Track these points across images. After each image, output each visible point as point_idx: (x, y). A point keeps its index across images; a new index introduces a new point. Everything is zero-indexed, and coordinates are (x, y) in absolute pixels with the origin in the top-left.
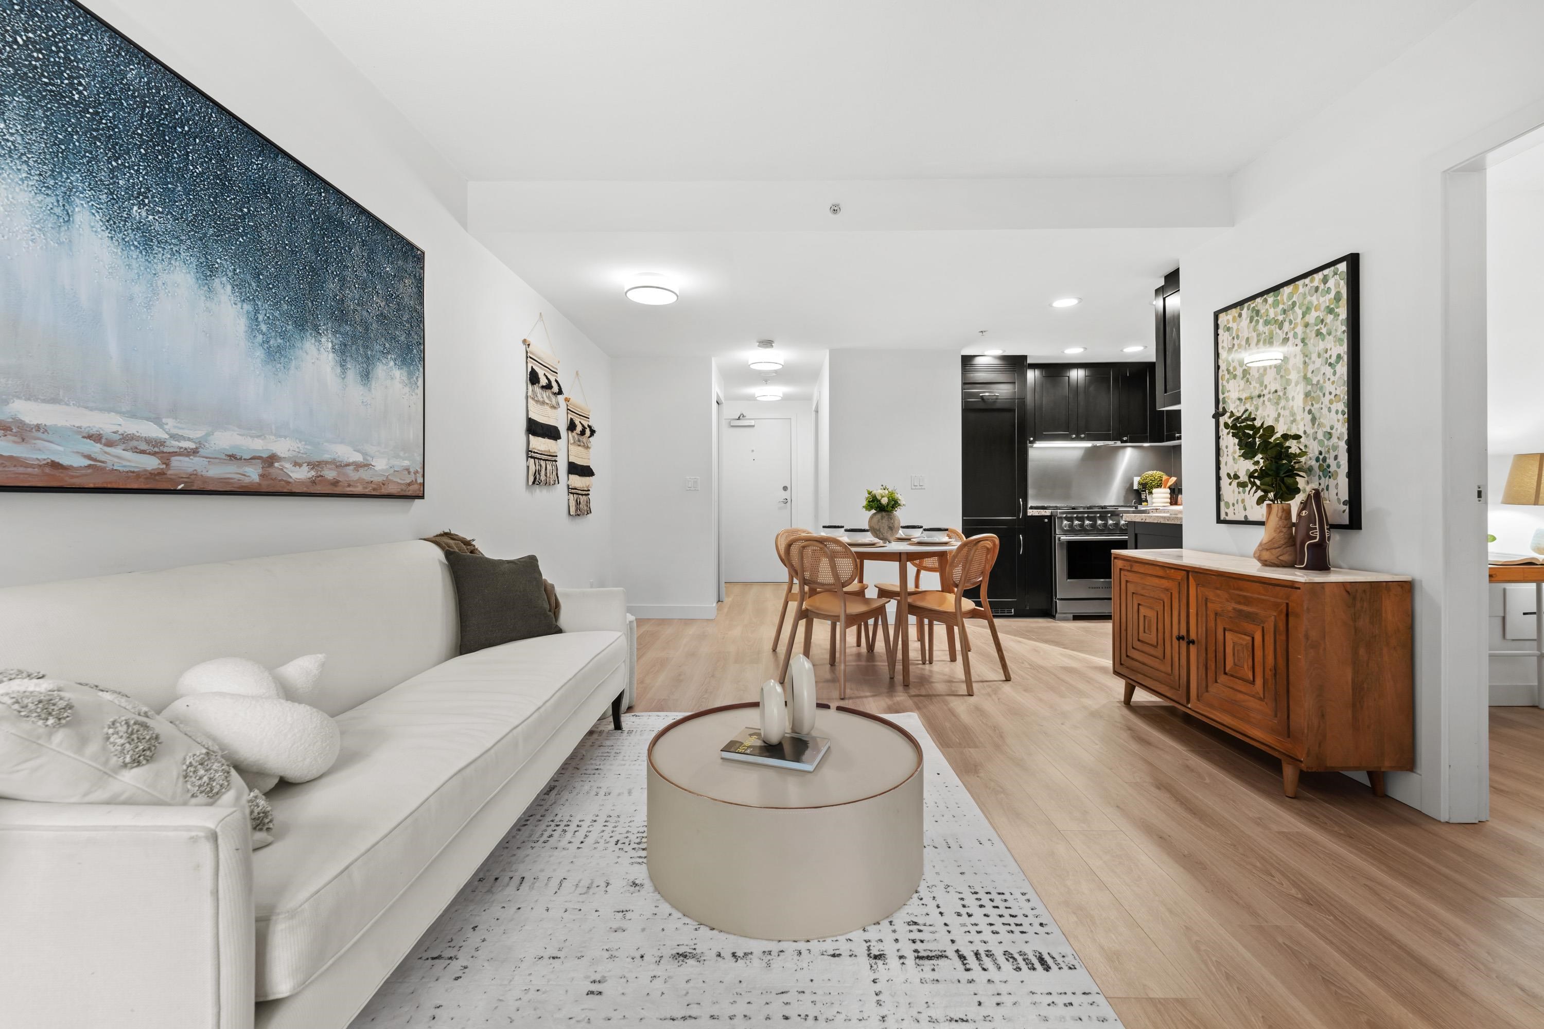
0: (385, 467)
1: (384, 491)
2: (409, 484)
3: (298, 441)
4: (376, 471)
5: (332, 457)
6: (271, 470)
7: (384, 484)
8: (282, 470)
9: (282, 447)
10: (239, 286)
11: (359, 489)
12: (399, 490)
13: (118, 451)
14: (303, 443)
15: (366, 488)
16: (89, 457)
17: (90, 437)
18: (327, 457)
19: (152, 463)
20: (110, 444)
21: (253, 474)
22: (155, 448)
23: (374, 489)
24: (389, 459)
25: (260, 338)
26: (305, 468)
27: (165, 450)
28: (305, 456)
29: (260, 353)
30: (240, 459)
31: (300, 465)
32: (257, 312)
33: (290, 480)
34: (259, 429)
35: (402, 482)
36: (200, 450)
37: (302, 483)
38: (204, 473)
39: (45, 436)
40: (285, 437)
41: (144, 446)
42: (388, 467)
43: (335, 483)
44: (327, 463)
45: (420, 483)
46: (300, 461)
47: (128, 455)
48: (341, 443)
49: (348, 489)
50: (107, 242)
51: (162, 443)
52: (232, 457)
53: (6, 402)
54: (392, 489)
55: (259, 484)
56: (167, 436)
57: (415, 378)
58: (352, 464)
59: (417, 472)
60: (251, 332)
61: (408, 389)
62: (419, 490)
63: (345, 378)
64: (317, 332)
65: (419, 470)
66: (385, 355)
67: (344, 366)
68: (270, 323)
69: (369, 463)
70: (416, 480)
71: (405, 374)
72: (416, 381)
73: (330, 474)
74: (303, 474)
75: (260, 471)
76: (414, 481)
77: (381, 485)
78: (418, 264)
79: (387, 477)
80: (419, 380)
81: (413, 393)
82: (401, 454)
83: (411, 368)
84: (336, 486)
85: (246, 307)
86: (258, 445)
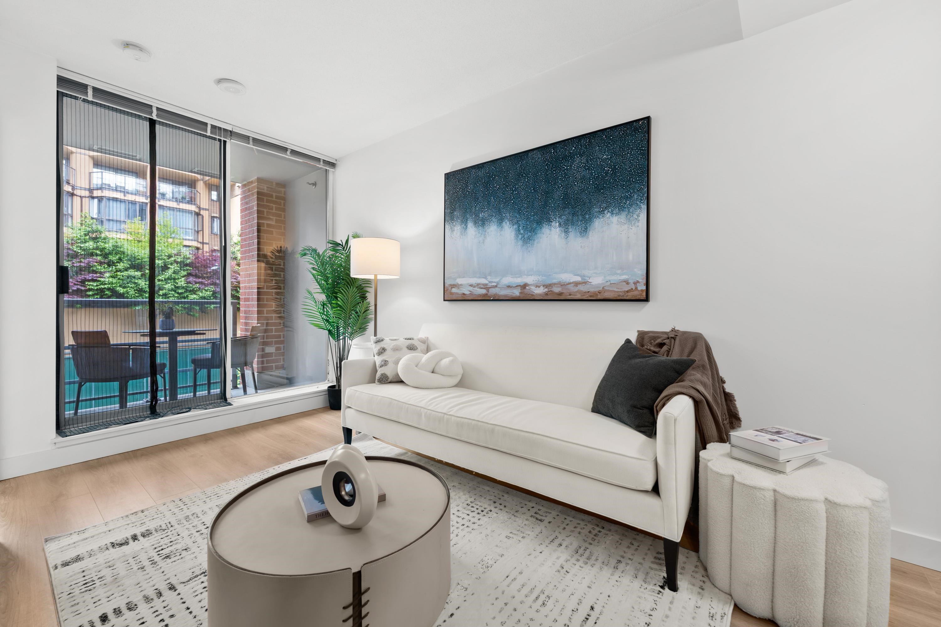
0: (600, 283)
1: (599, 297)
2: (628, 292)
3: (538, 276)
4: (593, 285)
5: (558, 281)
6: (525, 290)
7: (600, 293)
8: (530, 290)
9: (529, 280)
10: (511, 221)
11: (578, 297)
12: (616, 296)
13: (476, 289)
14: (541, 276)
15: (584, 296)
16: (470, 291)
17: (470, 286)
18: (555, 281)
19: (484, 291)
20: (474, 287)
21: (516, 293)
22: (485, 287)
23: (591, 296)
24: (605, 277)
25: (520, 236)
26: (542, 288)
27: (488, 287)
28: (541, 282)
29: (520, 243)
30: (512, 287)
31: (539, 287)
32: (519, 227)
33: (534, 294)
34: (520, 273)
35: (619, 290)
36: (498, 285)
37: (540, 295)
38: (499, 294)
39: (462, 287)
40: (532, 275)
41: (482, 286)
42: (604, 281)
43: (560, 294)
44: (555, 284)
45: (642, 291)
46: (539, 285)
47: (478, 289)
48: (565, 272)
49: (570, 297)
51: (487, 285)
52: (509, 287)
53: (456, 280)
54: (607, 295)
55: (519, 296)
56: (488, 282)
57: (635, 216)
58: (573, 283)
59: (638, 282)
60: (517, 236)
61: (626, 226)
62: (641, 295)
63: (567, 237)
64: (549, 221)
65: (640, 280)
66: (602, 212)
67: (567, 231)
68: (525, 228)
69: (586, 281)
70: (636, 288)
71: (623, 217)
72: (637, 217)
73: (557, 290)
74: (540, 291)
75: (520, 291)
76: (634, 289)
77: (597, 293)
78: (639, 132)
79: (603, 288)
80: (640, 215)
81: (633, 227)
82: (619, 272)
83: (631, 210)
84: (561, 295)
85: (515, 227)
86: (520, 281)
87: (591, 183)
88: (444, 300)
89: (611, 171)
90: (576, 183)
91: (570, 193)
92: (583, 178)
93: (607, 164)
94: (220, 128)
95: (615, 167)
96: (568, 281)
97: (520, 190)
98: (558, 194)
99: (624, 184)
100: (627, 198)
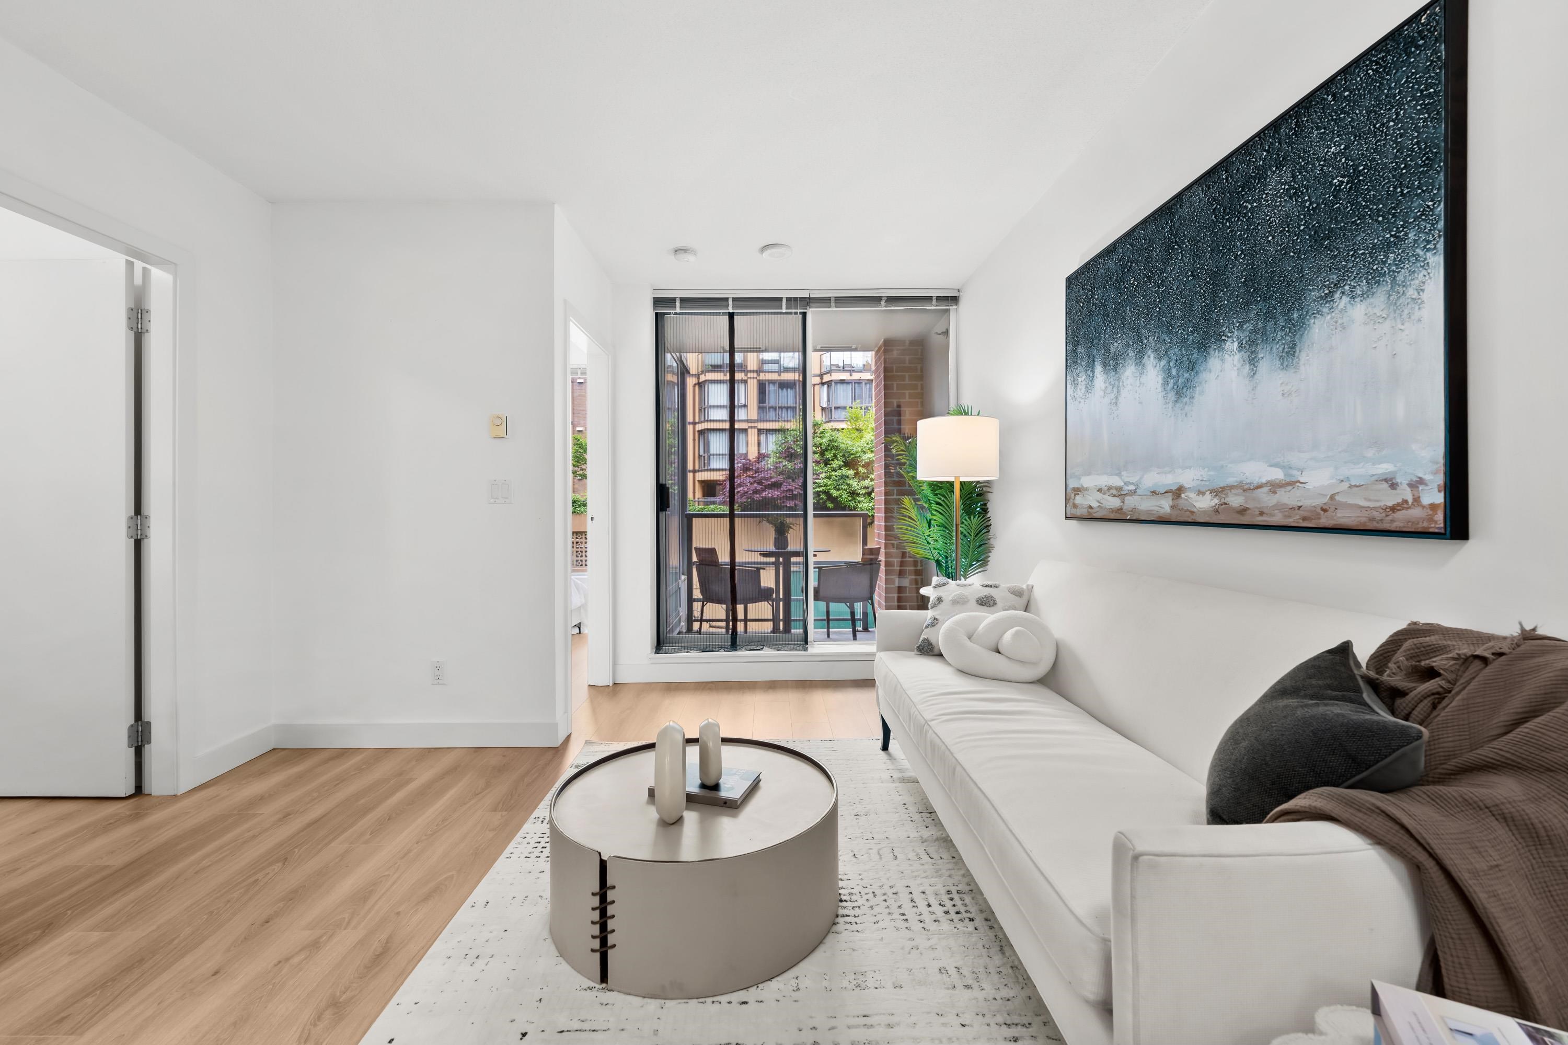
0: (1326, 483)
1: (1324, 522)
2: (1393, 509)
3: (1201, 469)
4: (1309, 489)
5: (1238, 480)
6: (1180, 502)
7: (1325, 510)
8: (1187, 500)
9: (1188, 478)
10: (1156, 351)
11: (1278, 519)
12: (1363, 520)
13: (1106, 497)
14: (1206, 469)
15: (1290, 517)
16: (1098, 502)
17: (1099, 491)
18: (1231, 481)
19: (1115, 503)
20: (1104, 493)
21: (1164, 506)
22: (1119, 493)
23: (1304, 519)
24: (1336, 468)
25: (1171, 383)
26: (1208, 496)
27: (1123, 493)
28: (1207, 483)
29: (1171, 397)
30: (1158, 494)
31: (1203, 494)
32: (1169, 362)
33: (1194, 510)
34: (1172, 464)
35: (1371, 504)
36: (1137, 490)
37: (1205, 512)
38: (1139, 508)
39: (1089, 492)
40: (1190, 467)
41: (1115, 492)
42: (1334, 481)
43: (1243, 511)
44: (1231, 487)
45: (1433, 507)
46: (1202, 489)
47: (1110, 498)
48: (1250, 460)
49: (1261, 518)
50: (1104, 377)
51: (1121, 489)
52: (1154, 493)
53: (1081, 478)
54: (1343, 517)
55: (1170, 514)
56: (1123, 484)
57: (1411, 292)
58: (1266, 484)
59: (1421, 481)
60: (1165, 383)
61: (1388, 324)
62: (1431, 519)
63: (1254, 374)
64: (1220, 339)
65: (1427, 477)
66: (1328, 298)
67: (1253, 359)
68: (1178, 363)
69: (1294, 479)
70: (1417, 500)
71: (1379, 298)
72: (1415, 295)
73: (1235, 500)
74: (1204, 504)
75: (1171, 503)
76: (1410, 501)
77: (1319, 510)
78: (1418, 47)
79: (1332, 497)
80: (1426, 287)
81: (1407, 324)
82: (1370, 453)
83: (1400, 278)
84: (1243, 515)
85: (1163, 362)
86: (1169, 480)
87: (1302, 228)
88: (1066, 518)
89: (1347, 184)
90: (1270, 238)
91: (1258, 266)
92: (1286, 220)
93: (1339, 168)
94: (796, 299)
95: (1355, 168)
96: (1257, 480)
98: (1236, 274)
99: (1379, 210)
100: (1387, 246)
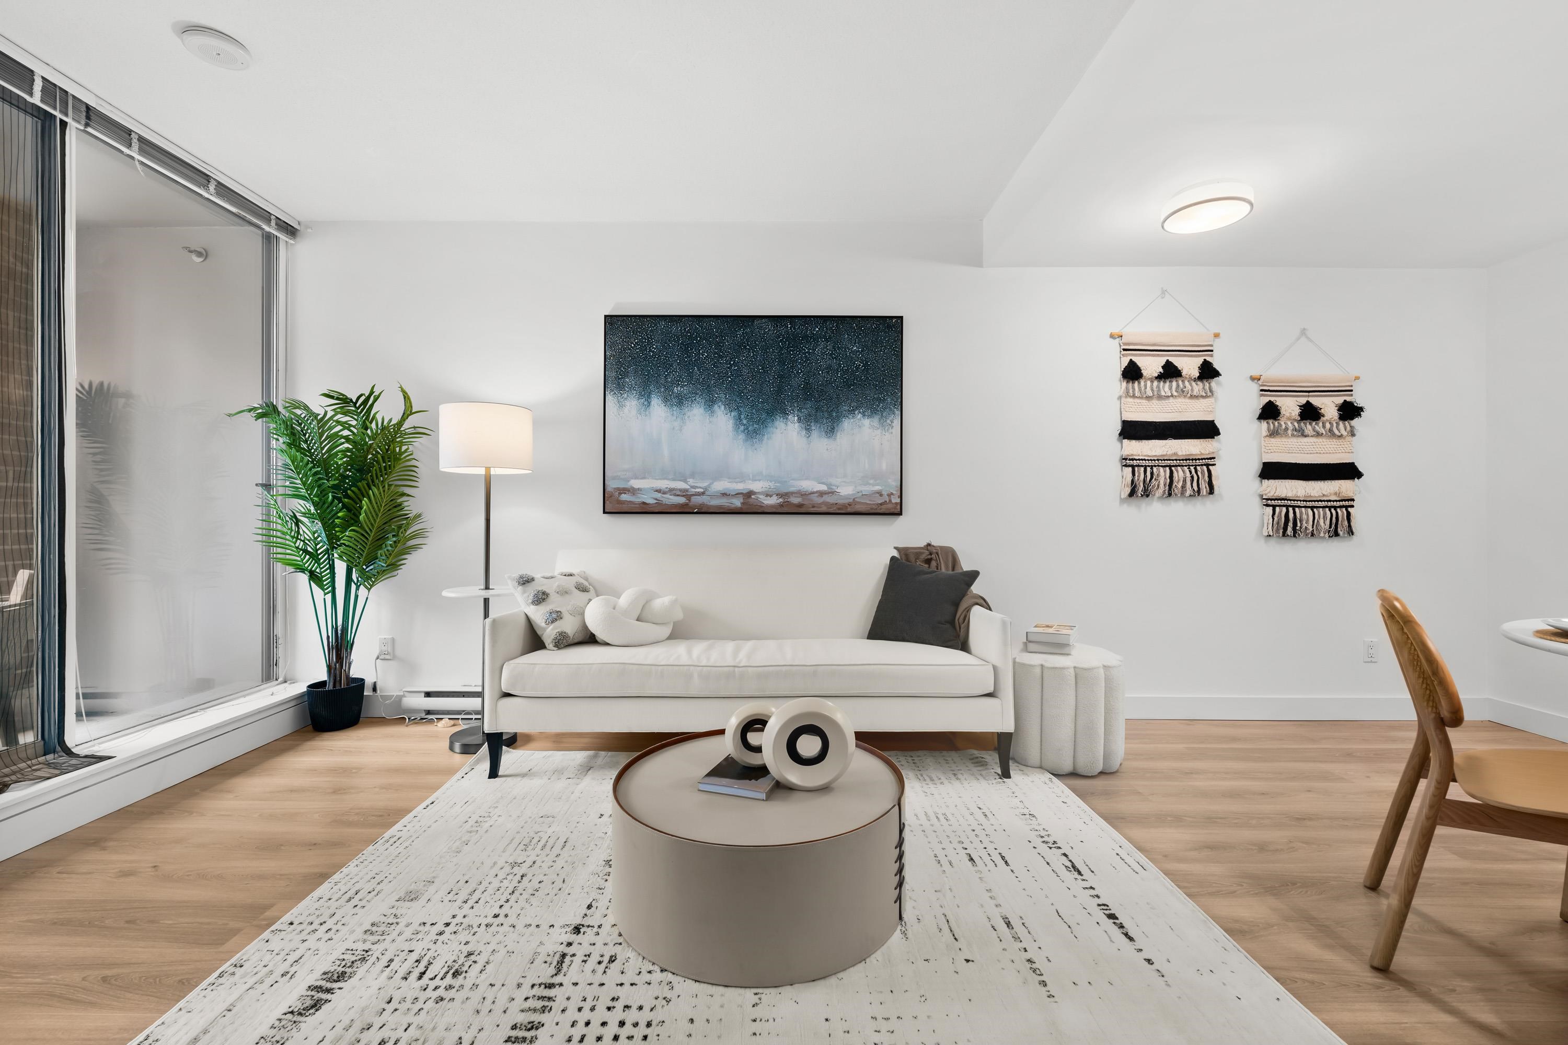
0: (851, 493)
1: (849, 510)
2: (881, 504)
3: (769, 481)
4: (841, 495)
5: (798, 489)
6: (750, 500)
7: (850, 505)
8: (756, 499)
9: (757, 486)
10: (728, 405)
11: (824, 509)
12: (869, 509)
13: (667, 496)
14: (773, 482)
15: (831, 508)
16: (656, 499)
17: (656, 491)
18: (792, 489)
19: (682, 500)
20: (664, 493)
21: (737, 503)
22: (685, 493)
23: (839, 509)
24: (856, 487)
25: (742, 428)
26: (775, 497)
27: (689, 493)
28: (774, 490)
29: (742, 436)
30: (729, 495)
31: (771, 496)
32: (740, 415)
33: (763, 505)
34: (742, 478)
35: (872, 503)
36: (706, 492)
37: (772, 506)
38: (708, 503)
39: (641, 492)
40: (760, 480)
41: (679, 493)
42: (854, 492)
43: (800, 505)
44: (792, 493)
45: (896, 503)
46: (771, 493)
47: (672, 497)
48: (806, 479)
49: (812, 509)
50: (664, 408)
51: (687, 490)
52: (724, 495)
53: (629, 481)
54: (858, 508)
55: (741, 508)
56: (689, 487)
57: (888, 421)
58: (817, 492)
59: (892, 494)
60: (736, 427)
61: (879, 431)
62: (895, 508)
63: (809, 436)
64: (785, 413)
65: (894, 492)
66: (852, 412)
67: (808, 429)
68: (750, 418)
69: (833, 491)
70: (890, 501)
71: (875, 421)
72: (890, 423)
73: (795, 500)
74: (773, 501)
75: (742, 501)
76: (888, 502)
77: (847, 505)
78: (892, 330)
79: (854, 500)
80: (894, 421)
81: (887, 433)
82: (871, 481)
83: (884, 414)
84: (801, 507)
85: (733, 414)
86: (741, 487)
87: (839, 375)
88: (604, 512)
89: (862, 367)
90: (820, 372)
91: (812, 383)
92: (829, 367)
93: (858, 358)
95: (867, 362)
96: (810, 490)
97: (742, 366)
98: (797, 381)
99: (877, 384)
100: (879, 400)
